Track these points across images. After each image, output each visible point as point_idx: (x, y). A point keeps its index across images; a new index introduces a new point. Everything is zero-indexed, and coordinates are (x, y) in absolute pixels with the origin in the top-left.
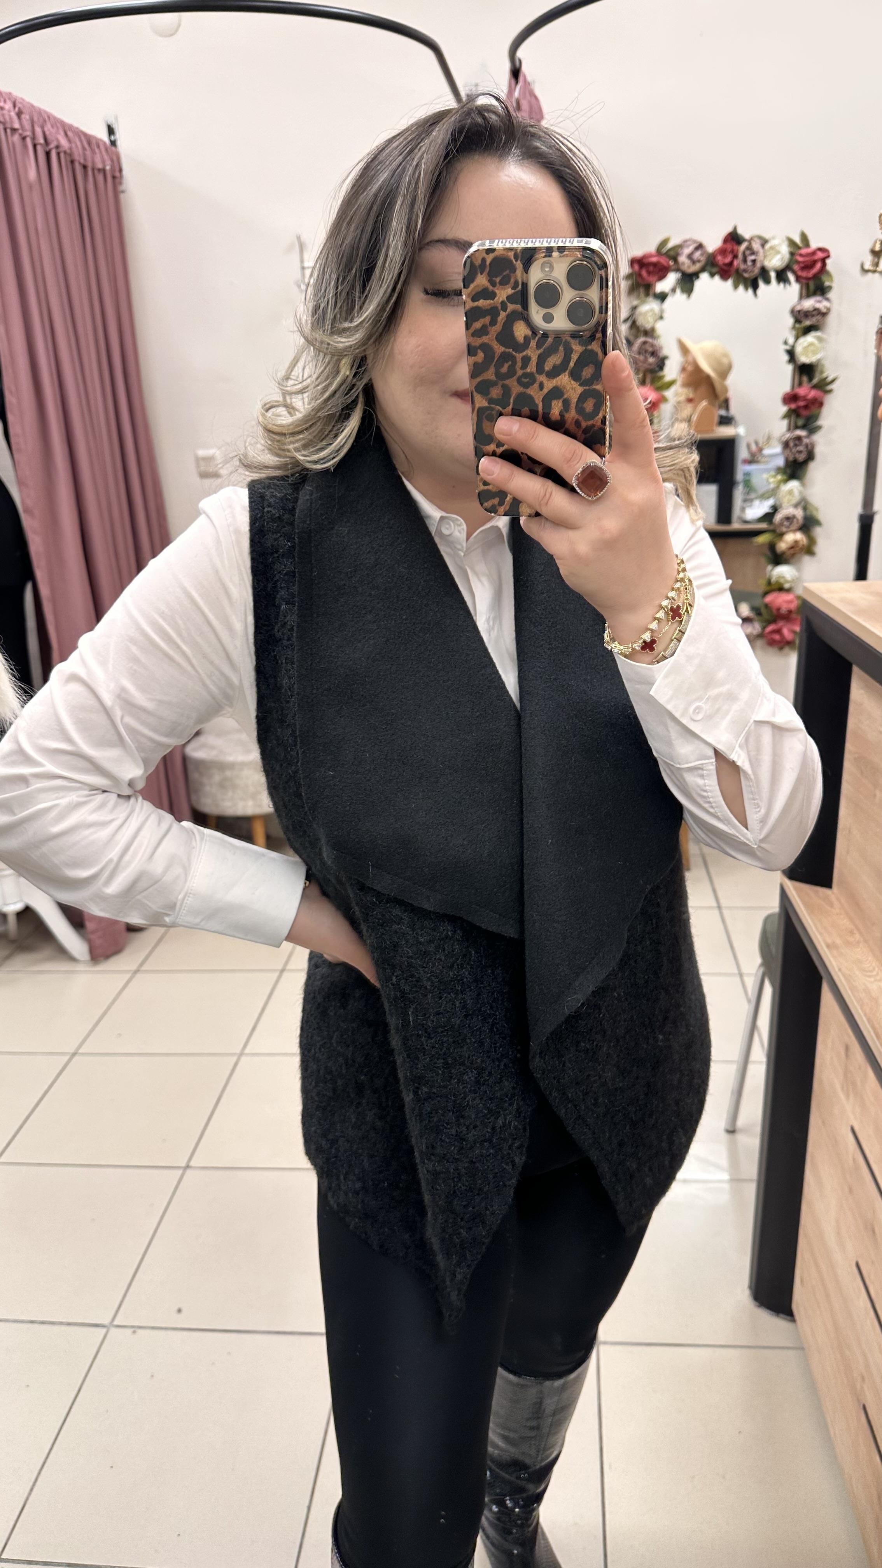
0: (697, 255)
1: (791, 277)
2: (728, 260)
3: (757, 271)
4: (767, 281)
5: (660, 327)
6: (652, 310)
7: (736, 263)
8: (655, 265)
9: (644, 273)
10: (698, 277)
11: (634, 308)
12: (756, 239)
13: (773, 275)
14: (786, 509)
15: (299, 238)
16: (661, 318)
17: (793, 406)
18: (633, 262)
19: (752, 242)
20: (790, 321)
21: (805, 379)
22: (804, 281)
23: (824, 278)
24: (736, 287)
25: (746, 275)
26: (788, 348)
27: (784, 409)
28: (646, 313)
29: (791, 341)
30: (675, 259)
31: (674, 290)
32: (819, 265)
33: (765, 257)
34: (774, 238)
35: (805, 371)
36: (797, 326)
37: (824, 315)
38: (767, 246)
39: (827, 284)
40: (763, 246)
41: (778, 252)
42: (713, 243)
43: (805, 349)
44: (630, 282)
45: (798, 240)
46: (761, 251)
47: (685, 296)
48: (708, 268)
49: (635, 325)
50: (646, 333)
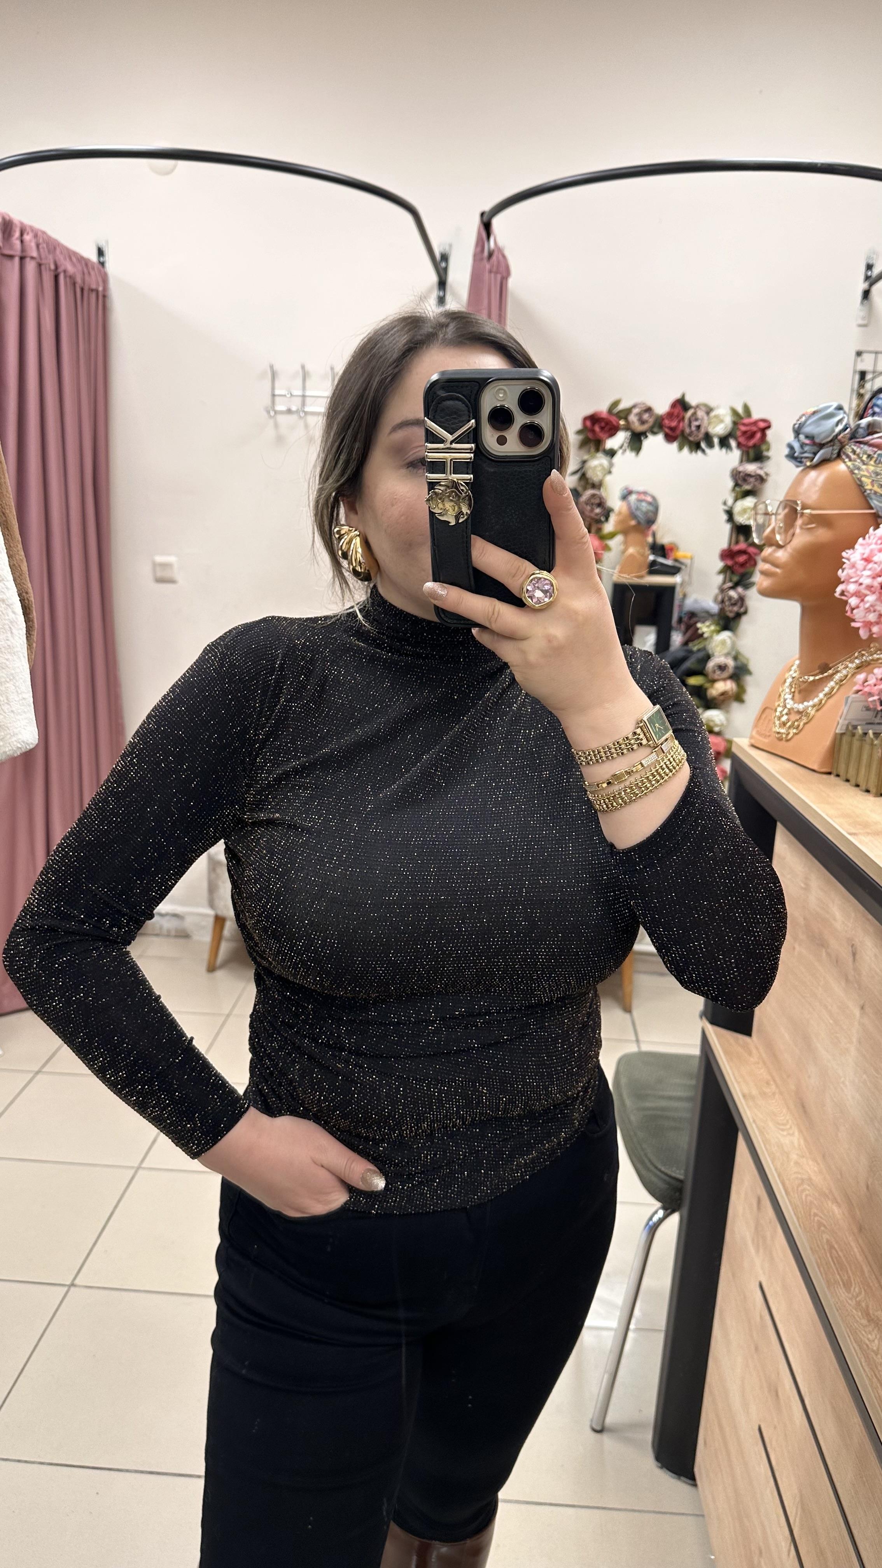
0: (646, 416)
1: (733, 443)
2: (675, 423)
3: (701, 435)
4: (711, 445)
5: (608, 479)
6: (601, 464)
7: (681, 427)
8: (607, 422)
9: (597, 428)
10: (646, 437)
11: (586, 460)
12: (701, 407)
13: (716, 441)
14: (719, 656)
15: (272, 367)
16: (610, 472)
17: (730, 563)
18: (585, 419)
19: (698, 409)
20: (730, 484)
21: (742, 538)
22: (745, 449)
23: (764, 447)
24: (681, 448)
25: (691, 439)
26: (726, 508)
27: (720, 565)
28: (595, 467)
29: (730, 502)
30: (626, 419)
31: (621, 447)
32: (759, 435)
33: (709, 424)
34: (718, 407)
35: (742, 531)
36: (737, 489)
37: (762, 479)
38: (712, 414)
39: (765, 453)
40: (708, 413)
41: (722, 421)
42: (662, 408)
43: (744, 511)
44: (580, 437)
45: (740, 410)
46: (706, 418)
47: (633, 454)
48: (655, 430)
49: (583, 477)
50: (594, 486)
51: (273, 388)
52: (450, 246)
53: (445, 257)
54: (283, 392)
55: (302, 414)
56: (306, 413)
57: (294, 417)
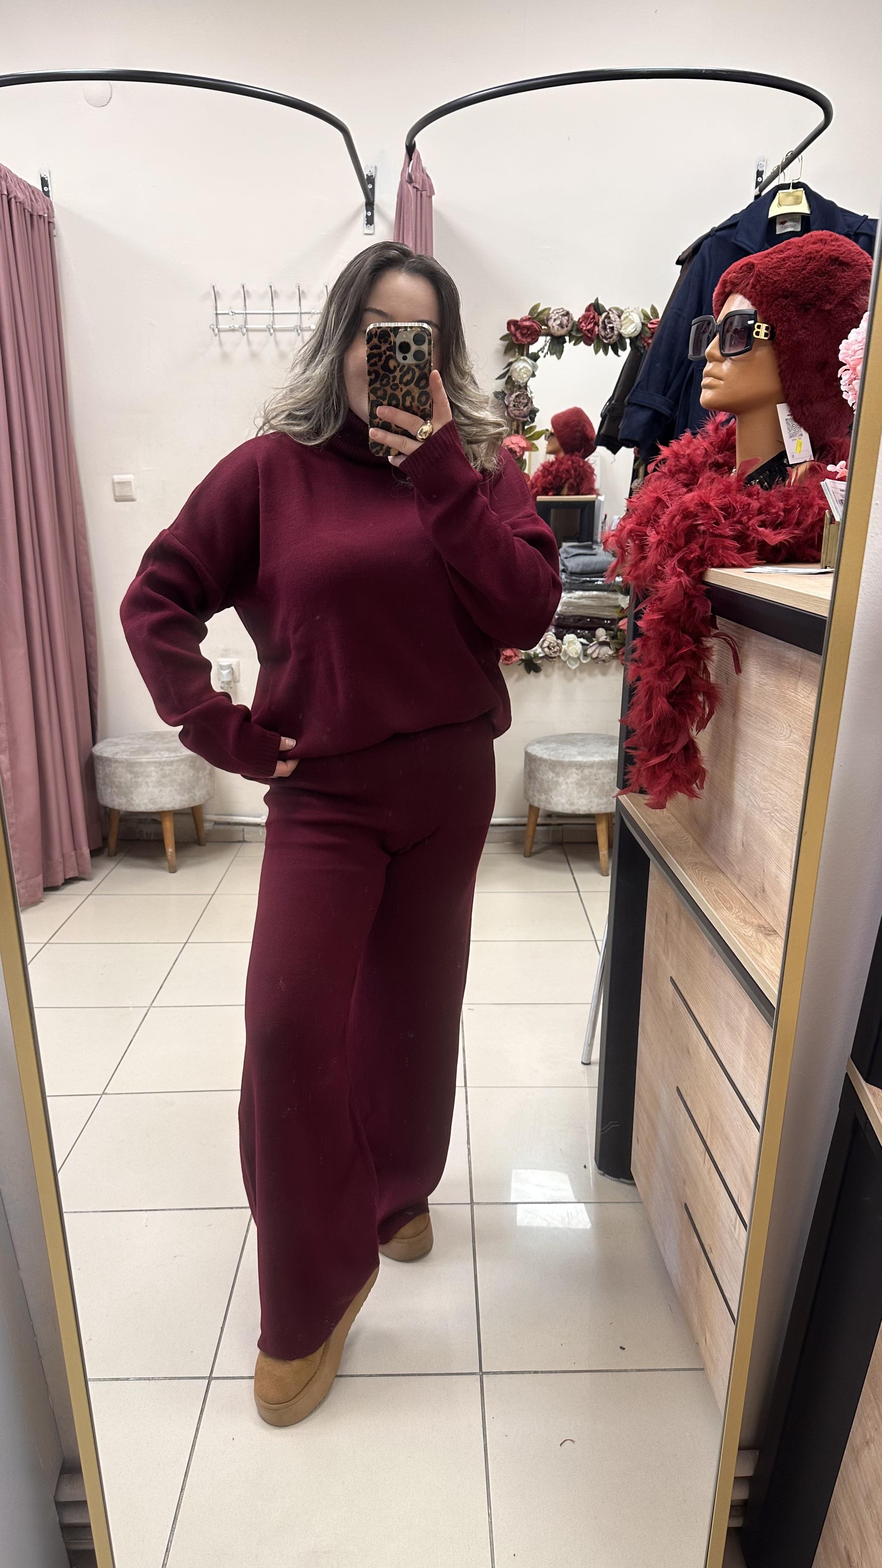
0: (564, 321)
2: (589, 327)
3: (615, 337)
4: (623, 346)
5: (532, 383)
6: (524, 367)
7: (596, 329)
8: (528, 328)
9: (519, 335)
10: (566, 343)
11: (510, 364)
12: (614, 310)
15: (213, 287)
16: (533, 375)
18: (509, 324)
19: (610, 312)
24: (597, 351)
25: (606, 341)
28: (521, 369)
30: (547, 325)
31: (542, 350)
33: (621, 325)
34: (628, 310)
38: (622, 318)
40: (620, 317)
41: (632, 323)
42: (578, 311)
44: (505, 343)
45: (648, 311)
46: (618, 319)
47: (554, 357)
48: (574, 334)
49: (510, 382)
50: (520, 387)
51: (216, 310)
52: (376, 167)
53: (371, 180)
54: (227, 312)
55: (245, 331)
56: (247, 330)
57: (239, 334)
